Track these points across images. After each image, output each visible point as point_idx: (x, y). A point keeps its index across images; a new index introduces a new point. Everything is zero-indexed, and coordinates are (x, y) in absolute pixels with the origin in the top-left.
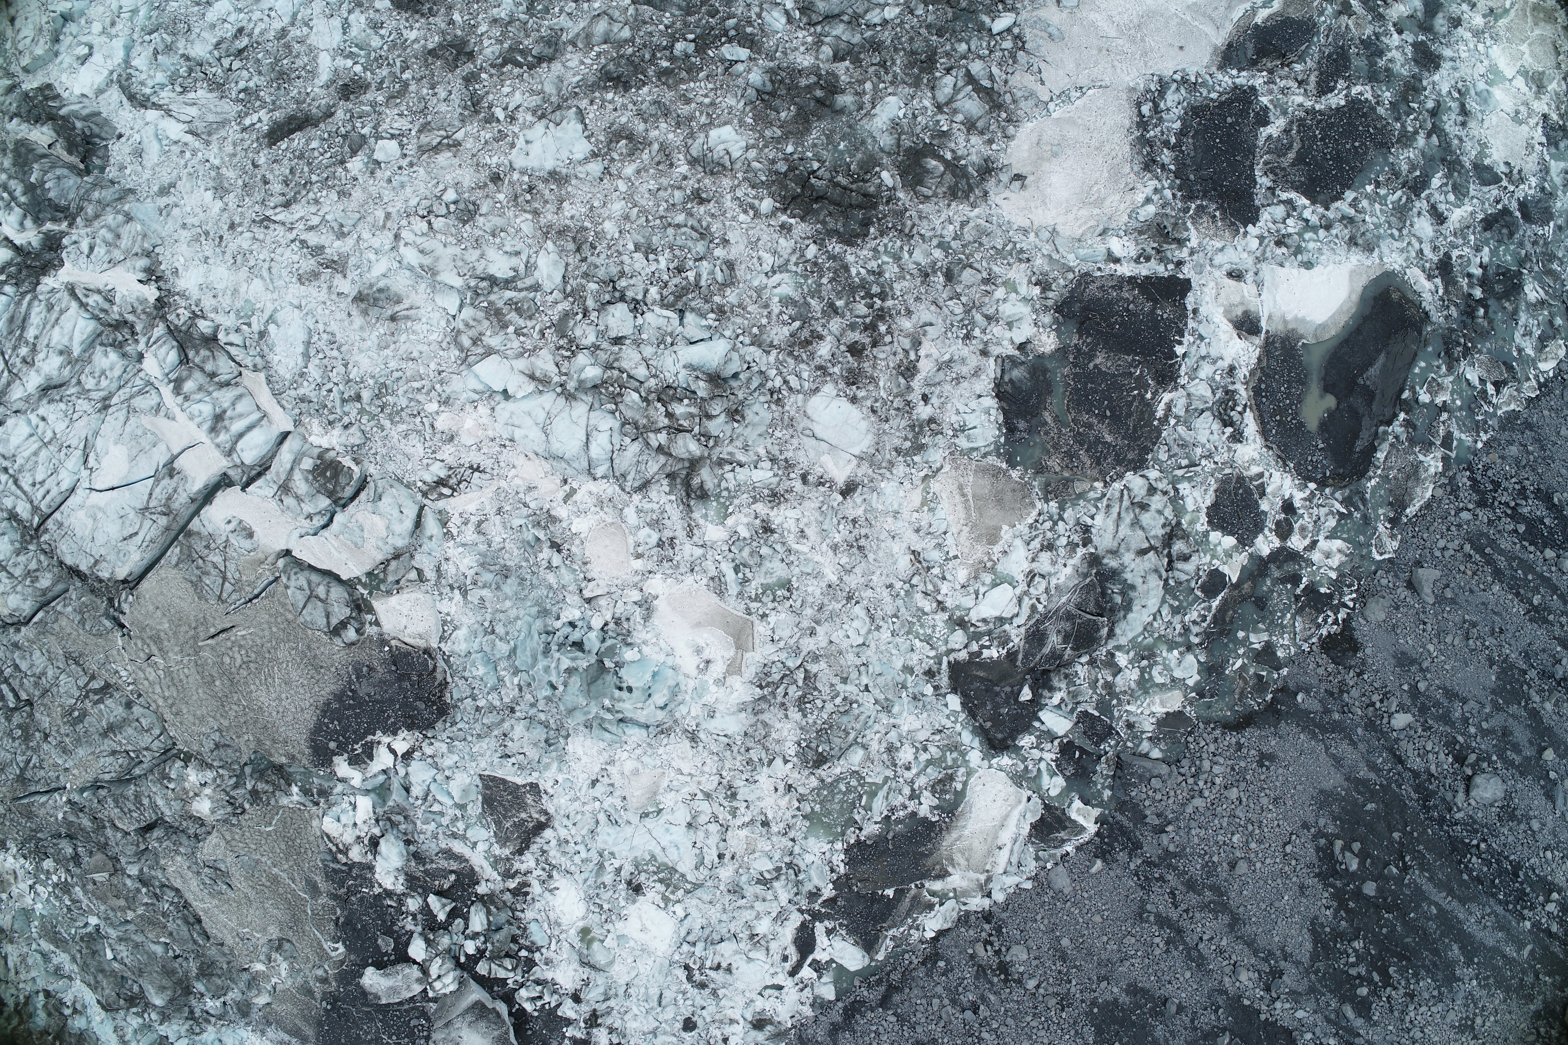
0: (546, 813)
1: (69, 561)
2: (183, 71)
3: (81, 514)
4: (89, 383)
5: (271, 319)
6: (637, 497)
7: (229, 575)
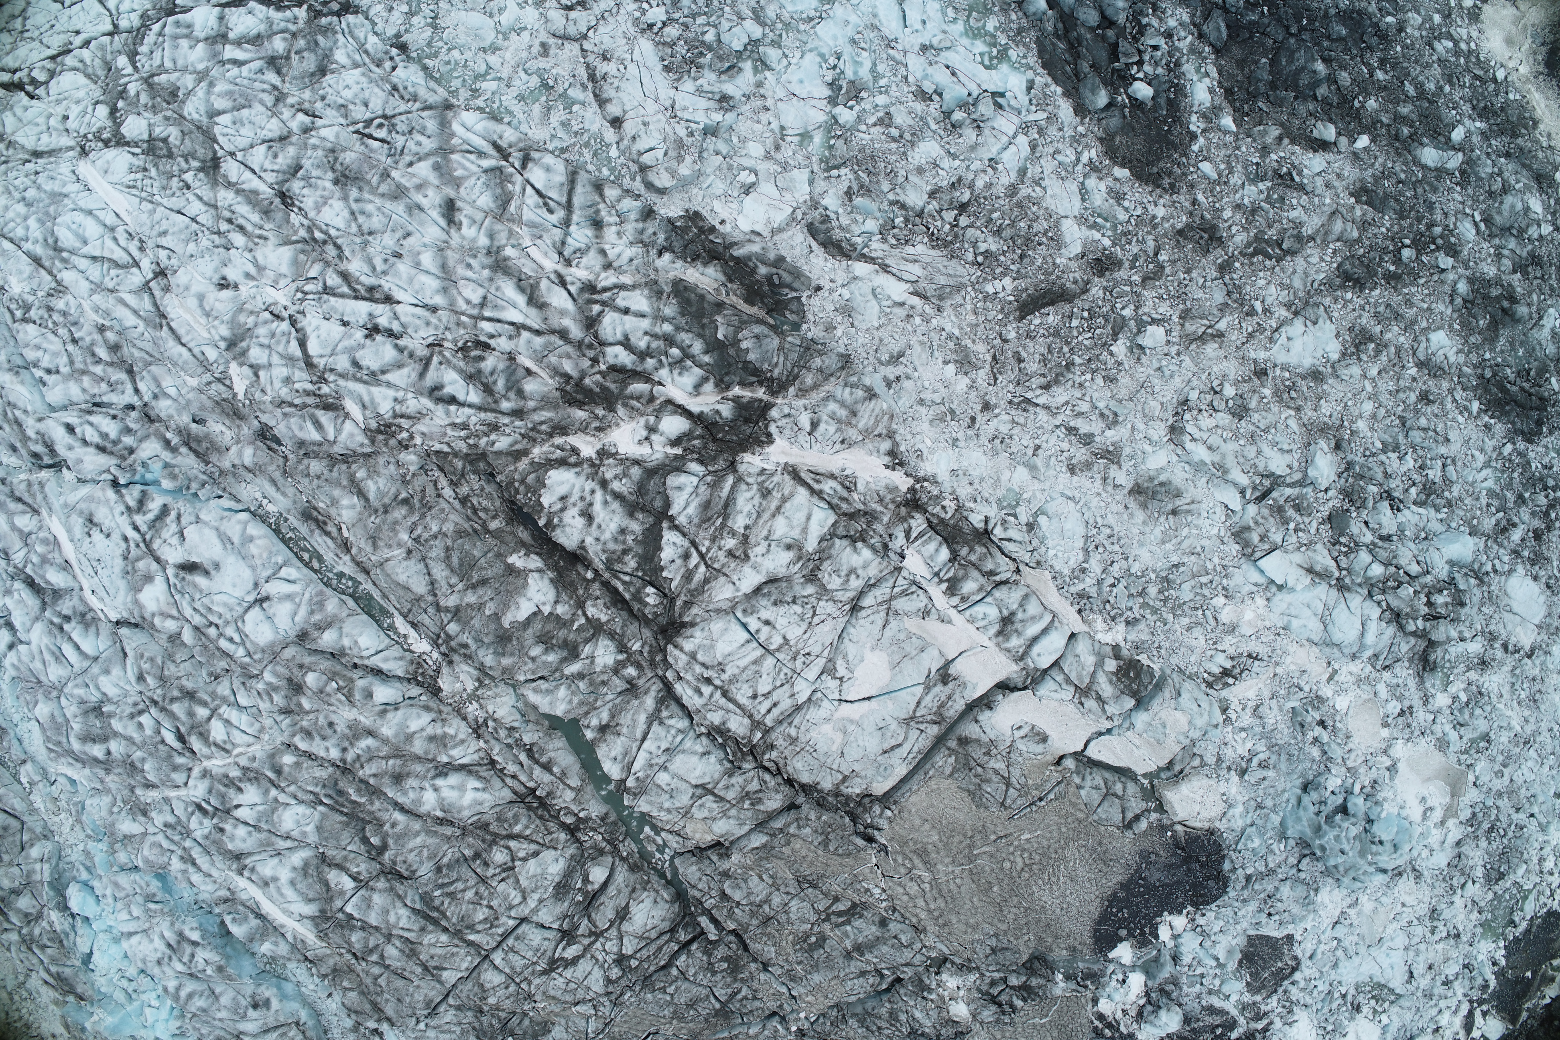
0: (1296, 958)
1: (805, 778)
2: (899, 221)
3: (827, 728)
4: (834, 583)
5: (1041, 512)
6: (1386, 675)
7: (1013, 780)
